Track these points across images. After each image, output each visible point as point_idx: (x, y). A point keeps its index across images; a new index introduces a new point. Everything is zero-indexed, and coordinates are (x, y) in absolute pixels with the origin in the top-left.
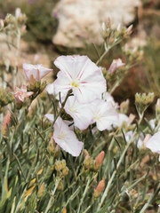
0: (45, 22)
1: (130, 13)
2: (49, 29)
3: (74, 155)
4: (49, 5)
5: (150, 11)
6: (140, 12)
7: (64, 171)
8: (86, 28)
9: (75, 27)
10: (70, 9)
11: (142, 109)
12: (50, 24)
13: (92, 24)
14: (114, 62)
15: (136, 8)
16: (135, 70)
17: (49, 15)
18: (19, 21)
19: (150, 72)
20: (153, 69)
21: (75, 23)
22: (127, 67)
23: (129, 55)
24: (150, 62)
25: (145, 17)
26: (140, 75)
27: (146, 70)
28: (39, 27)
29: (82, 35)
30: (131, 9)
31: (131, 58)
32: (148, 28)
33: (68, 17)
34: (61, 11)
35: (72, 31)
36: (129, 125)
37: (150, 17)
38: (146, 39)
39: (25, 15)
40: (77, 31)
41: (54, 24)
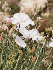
0: (16, 8)
1: (44, 5)
2: (17, 11)
3: (23, 47)
4: (17, 3)
5: (51, 4)
6: (47, 4)
7: (21, 54)
8: (29, 10)
9: (26, 10)
10: (24, 4)
11: (48, 33)
12: (18, 9)
13: (31, 9)
14: (38, 18)
15: (46, 3)
16: (46, 23)
17: (17, 6)
18: (6, 6)
19: (51, 24)
20: (52, 23)
21: (26, 8)
22: (43, 21)
23: (43, 17)
24: (51, 20)
25: (49, 6)
26: (48, 25)
27: (50, 23)
28: (14, 10)
29: (28, 12)
30: (44, 3)
31: (44, 18)
32: (50, 10)
33: (23, 6)
34: (21, 5)
35: (25, 11)
36: (44, 40)
37: (51, 6)
38: (49, 13)
39: (8, 4)
40: (27, 11)
41: (19, 9)
